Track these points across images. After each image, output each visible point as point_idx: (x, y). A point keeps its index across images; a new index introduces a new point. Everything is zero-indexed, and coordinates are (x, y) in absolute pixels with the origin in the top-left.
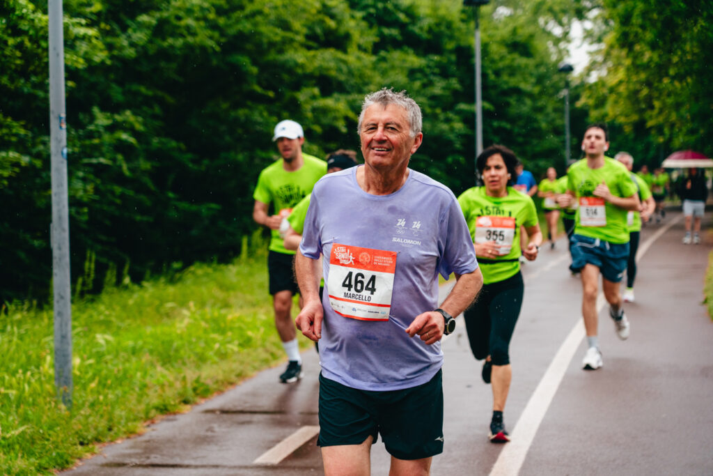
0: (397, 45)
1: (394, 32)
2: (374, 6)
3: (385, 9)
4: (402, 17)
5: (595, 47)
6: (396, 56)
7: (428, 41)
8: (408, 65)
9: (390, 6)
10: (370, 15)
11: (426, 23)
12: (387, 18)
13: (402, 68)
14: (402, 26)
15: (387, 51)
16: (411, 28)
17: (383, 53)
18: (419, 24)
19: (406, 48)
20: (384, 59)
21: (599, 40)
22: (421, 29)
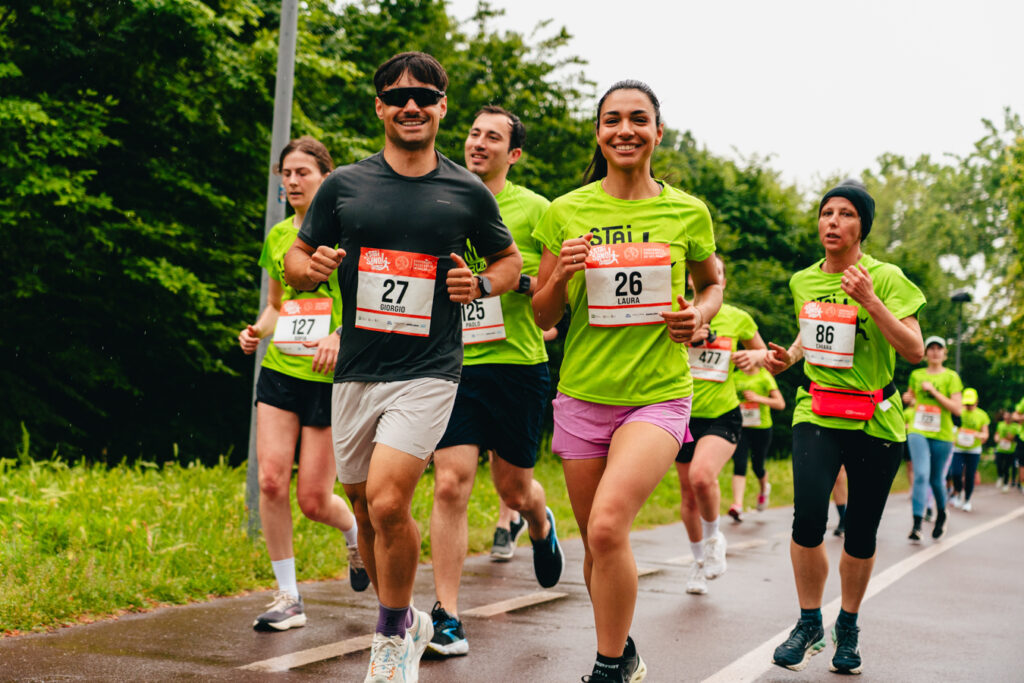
0: (762, 254)
1: (760, 240)
2: (739, 209)
3: (751, 213)
4: (770, 223)
5: (998, 281)
6: (758, 265)
7: (799, 252)
8: (772, 276)
9: (757, 210)
10: (734, 218)
11: (797, 233)
12: (754, 224)
13: (764, 279)
14: (770, 234)
15: (750, 260)
16: (779, 236)
17: (744, 262)
18: (790, 234)
19: (772, 259)
20: (744, 268)
21: (1004, 273)
22: (792, 239)
